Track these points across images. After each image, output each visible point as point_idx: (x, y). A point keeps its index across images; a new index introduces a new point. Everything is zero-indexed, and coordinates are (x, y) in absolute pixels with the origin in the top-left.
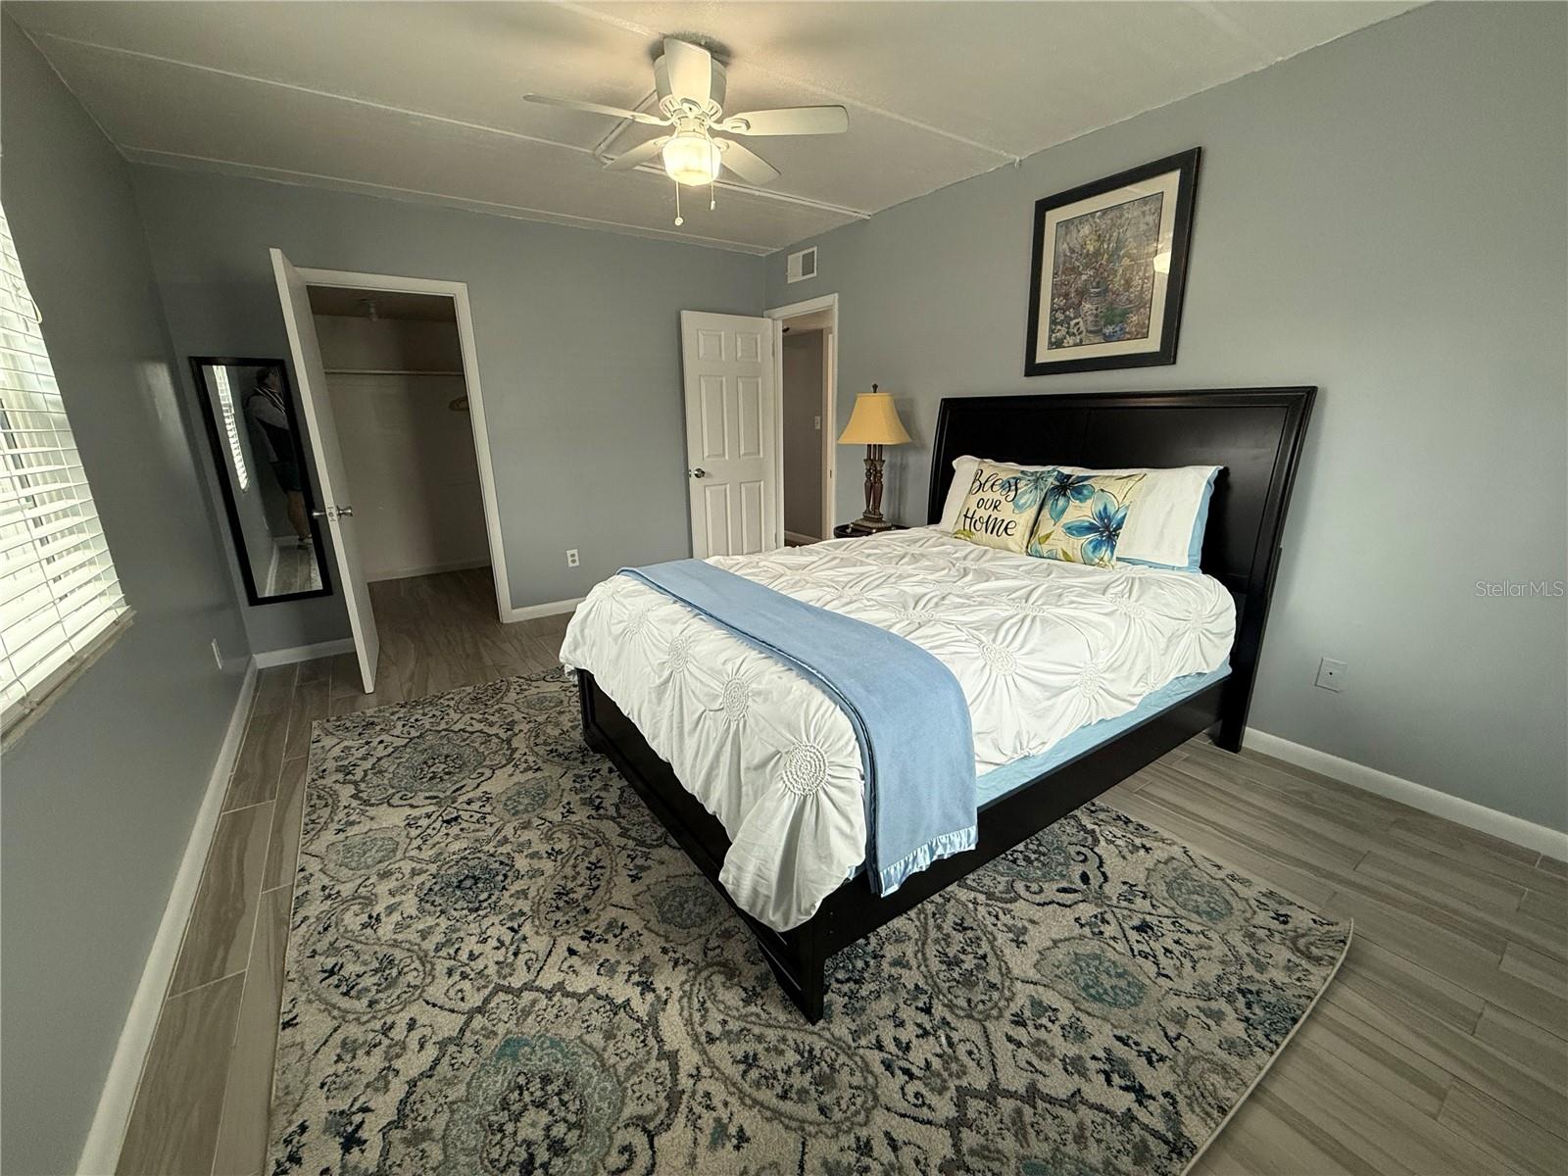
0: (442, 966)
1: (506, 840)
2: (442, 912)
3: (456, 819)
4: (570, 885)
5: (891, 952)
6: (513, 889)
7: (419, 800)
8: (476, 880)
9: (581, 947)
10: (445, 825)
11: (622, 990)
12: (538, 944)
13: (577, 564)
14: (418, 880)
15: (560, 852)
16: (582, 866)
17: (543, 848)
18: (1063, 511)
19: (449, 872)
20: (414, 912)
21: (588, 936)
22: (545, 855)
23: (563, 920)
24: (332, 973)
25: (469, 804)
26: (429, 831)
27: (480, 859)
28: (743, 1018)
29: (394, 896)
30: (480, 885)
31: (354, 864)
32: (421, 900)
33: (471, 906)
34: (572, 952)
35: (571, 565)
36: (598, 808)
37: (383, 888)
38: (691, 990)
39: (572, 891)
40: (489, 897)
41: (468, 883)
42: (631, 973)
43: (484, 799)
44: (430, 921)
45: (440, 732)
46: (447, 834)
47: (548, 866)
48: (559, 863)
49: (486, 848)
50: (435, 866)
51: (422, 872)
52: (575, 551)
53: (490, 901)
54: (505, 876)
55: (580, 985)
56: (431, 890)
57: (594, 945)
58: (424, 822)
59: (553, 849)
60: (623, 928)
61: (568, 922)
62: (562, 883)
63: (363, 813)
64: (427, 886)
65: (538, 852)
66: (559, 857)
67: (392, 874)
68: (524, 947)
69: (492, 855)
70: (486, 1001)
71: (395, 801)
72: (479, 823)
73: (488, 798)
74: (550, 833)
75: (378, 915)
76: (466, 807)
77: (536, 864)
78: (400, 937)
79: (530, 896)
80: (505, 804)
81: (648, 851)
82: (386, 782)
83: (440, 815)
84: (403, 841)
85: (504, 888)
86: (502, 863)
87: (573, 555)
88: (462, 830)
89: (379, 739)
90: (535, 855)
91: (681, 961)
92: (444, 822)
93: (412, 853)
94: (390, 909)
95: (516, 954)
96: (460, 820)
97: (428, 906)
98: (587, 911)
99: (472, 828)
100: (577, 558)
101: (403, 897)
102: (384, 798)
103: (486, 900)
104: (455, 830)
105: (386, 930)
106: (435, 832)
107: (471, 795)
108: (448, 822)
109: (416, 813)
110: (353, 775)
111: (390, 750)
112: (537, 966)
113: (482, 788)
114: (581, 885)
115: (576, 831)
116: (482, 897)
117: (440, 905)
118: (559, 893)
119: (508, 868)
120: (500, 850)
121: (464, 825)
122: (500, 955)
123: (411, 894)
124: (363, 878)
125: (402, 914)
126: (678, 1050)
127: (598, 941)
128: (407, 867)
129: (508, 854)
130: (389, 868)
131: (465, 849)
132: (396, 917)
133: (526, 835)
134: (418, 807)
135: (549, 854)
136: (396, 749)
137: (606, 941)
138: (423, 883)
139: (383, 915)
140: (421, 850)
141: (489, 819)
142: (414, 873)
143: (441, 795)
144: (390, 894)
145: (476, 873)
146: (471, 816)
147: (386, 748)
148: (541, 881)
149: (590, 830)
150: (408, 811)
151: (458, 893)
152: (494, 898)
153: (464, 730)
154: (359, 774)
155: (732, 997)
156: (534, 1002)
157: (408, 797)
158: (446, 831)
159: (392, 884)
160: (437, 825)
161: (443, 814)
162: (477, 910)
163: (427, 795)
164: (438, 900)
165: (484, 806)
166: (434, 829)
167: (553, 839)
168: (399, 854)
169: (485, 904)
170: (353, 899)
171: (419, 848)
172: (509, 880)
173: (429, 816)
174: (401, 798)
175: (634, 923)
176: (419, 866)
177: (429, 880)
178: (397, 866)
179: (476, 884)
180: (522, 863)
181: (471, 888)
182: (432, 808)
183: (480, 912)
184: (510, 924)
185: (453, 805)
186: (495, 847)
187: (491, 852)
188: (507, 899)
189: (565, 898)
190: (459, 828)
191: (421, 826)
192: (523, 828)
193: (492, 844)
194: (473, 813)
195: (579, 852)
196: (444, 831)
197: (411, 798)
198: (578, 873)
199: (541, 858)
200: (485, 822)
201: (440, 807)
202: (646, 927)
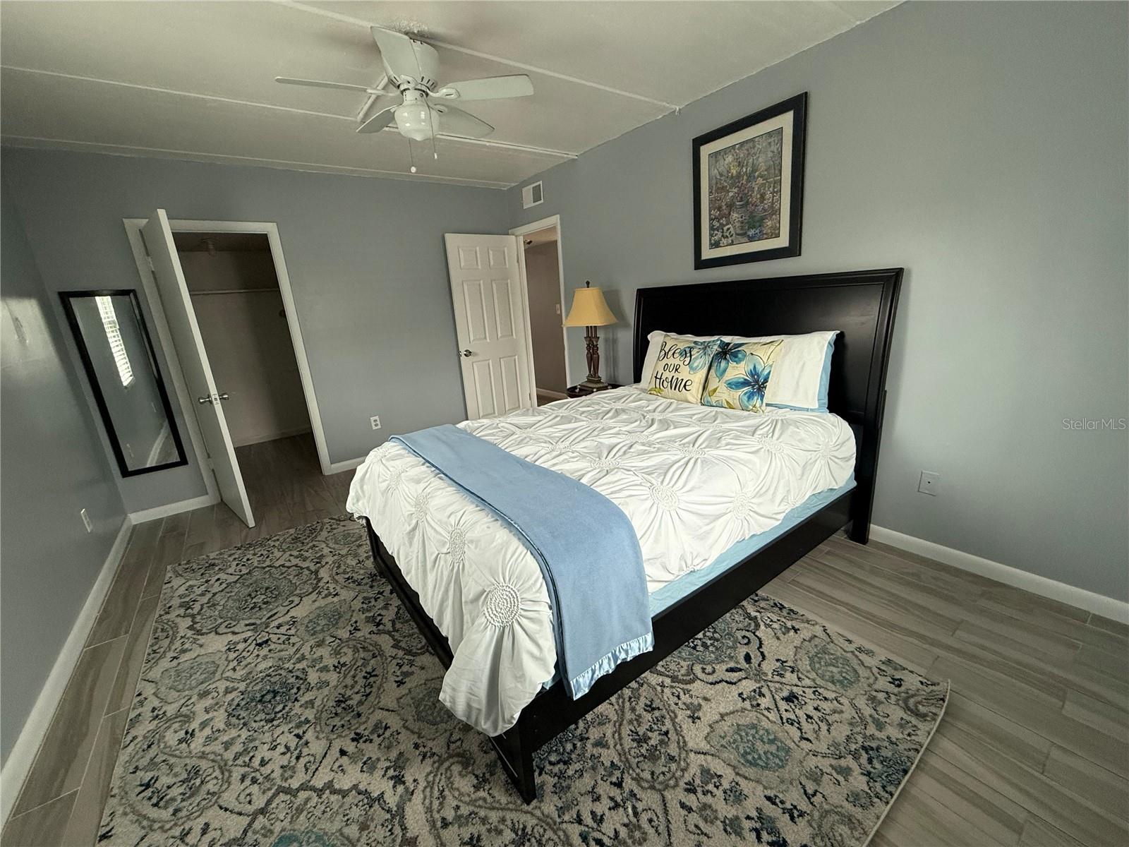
0: (237, 773)
1: (303, 658)
2: (245, 724)
3: (266, 642)
4: (349, 693)
5: (594, 734)
6: (303, 700)
7: (240, 627)
8: (275, 693)
9: (351, 748)
10: (257, 647)
11: (379, 784)
12: (317, 747)
13: (379, 427)
14: (230, 697)
15: (344, 665)
16: (360, 675)
17: (330, 661)
18: (725, 370)
19: (255, 689)
20: (222, 726)
21: (357, 738)
22: (332, 668)
23: (339, 724)
24: (148, 786)
25: (278, 628)
26: (244, 654)
27: (281, 675)
28: (472, 802)
29: (208, 713)
30: (278, 698)
31: (180, 687)
32: (229, 715)
33: (268, 717)
34: (343, 753)
35: (374, 428)
36: (378, 624)
37: (200, 707)
38: (434, 780)
39: (350, 698)
40: (284, 709)
41: (269, 697)
42: (388, 768)
43: (292, 623)
44: (234, 733)
45: (264, 568)
46: (258, 656)
47: (333, 677)
48: (342, 675)
49: (286, 666)
50: (245, 683)
51: (234, 689)
52: (377, 418)
53: (284, 711)
54: (299, 689)
55: (344, 783)
56: (238, 705)
57: (362, 745)
58: (241, 646)
59: (339, 663)
60: (386, 728)
61: (343, 726)
62: (343, 691)
63: (195, 641)
64: (235, 703)
65: (327, 666)
66: (343, 669)
67: (209, 693)
68: (305, 752)
69: (291, 671)
70: (269, 802)
71: (222, 629)
72: (284, 644)
73: (294, 622)
74: (339, 648)
75: (193, 731)
76: (276, 631)
77: (325, 676)
78: (208, 749)
79: (316, 705)
80: (307, 626)
81: (412, 658)
82: (217, 613)
83: (255, 639)
84: (222, 663)
85: (296, 700)
86: (297, 677)
87: (375, 421)
88: (270, 651)
89: (216, 578)
90: (325, 669)
91: (429, 754)
92: (257, 645)
93: (228, 674)
94: (204, 725)
95: (298, 758)
96: (269, 643)
97: (234, 720)
98: (359, 715)
99: (278, 649)
100: (378, 422)
101: (215, 713)
102: (213, 628)
103: (281, 711)
104: (264, 651)
105: (197, 744)
106: (249, 654)
107: (280, 621)
108: (260, 645)
109: (235, 638)
110: (192, 609)
111: (224, 586)
112: (314, 767)
113: (291, 614)
114: (357, 693)
115: (360, 646)
116: (277, 710)
117: (244, 718)
118: (339, 701)
119: (302, 681)
120: (298, 666)
121: (273, 646)
122: (285, 760)
123: (222, 710)
124: (187, 698)
125: (212, 728)
126: (418, 836)
127: (365, 742)
128: (222, 686)
129: (304, 669)
130: (208, 688)
131: (270, 667)
132: (207, 731)
133: (320, 652)
134: (239, 633)
135: (336, 667)
136: (229, 585)
137: (371, 741)
138: (233, 700)
139: (197, 731)
141: (293, 640)
142: (227, 691)
143: (258, 622)
144: (205, 711)
145: (276, 688)
146: (279, 639)
147: (221, 584)
148: (326, 691)
149: (371, 644)
150: (230, 637)
151: (259, 706)
152: (287, 709)
153: (283, 566)
154: (197, 607)
155: (465, 784)
156: (308, 800)
157: (232, 625)
158: (257, 653)
159: (208, 702)
160: (251, 648)
161: (258, 638)
162: (272, 720)
163: (247, 622)
164: (243, 714)
165: (290, 629)
166: (248, 651)
167: (340, 654)
168: (218, 676)
169: (279, 715)
170: (176, 718)
171: (234, 669)
172: (301, 692)
173: (245, 641)
174: (226, 627)
175: (394, 722)
176: (232, 685)
177: (238, 696)
178: (214, 686)
179: (274, 697)
180: (313, 677)
181: (270, 701)
182: (250, 634)
183: (275, 722)
184: (296, 732)
185: (266, 630)
186: (294, 664)
187: (290, 669)
188: (297, 709)
189: (343, 705)
190: (268, 649)
191: (238, 650)
192: (318, 646)
193: (292, 661)
194: (280, 636)
195: (359, 664)
196: (256, 652)
197: (234, 626)
198: (356, 682)
199: (328, 671)
200: (289, 643)
201: (256, 632)
202: (404, 726)
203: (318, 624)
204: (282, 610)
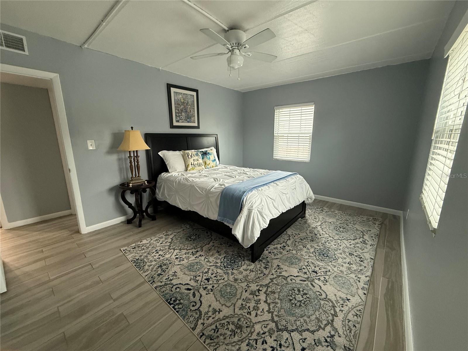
0: (341, 248)
1: (309, 256)
2: (335, 254)
3: (313, 272)
4: (309, 241)
6: (319, 248)
7: (317, 288)
8: (323, 254)
9: (318, 235)
10: (318, 272)
11: (319, 228)
12: (324, 239)
14: (334, 264)
15: (303, 246)
16: (303, 241)
17: (305, 250)
19: (327, 260)
20: (340, 258)
22: (306, 248)
25: (306, 273)
26: (323, 274)
27: (318, 257)
29: (342, 265)
30: (323, 253)
31: (348, 282)
32: (337, 260)
33: (329, 251)
34: (320, 235)
37: (344, 269)
39: (310, 240)
40: (324, 250)
41: (325, 255)
42: (316, 229)
43: (301, 270)
44: (338, 255)
47: (308, 246)
48: (306, 244)
50: (329, 264)
53: (324, 249)
54: (317, 251)
55: (324, 233)
56: (334, 260)
57: (316, 234)
58: (322, 278)
59: (304, 247)
60: (310, 232)
61: (316, 238)
63: (337, 301)
64: (334, 261)
66: (304, 245)
67: (340, 271)
68: (326, 240)
69: (315, 256)
70: (337, 240)
71: (324, 296)
72: (310, 265)
73: (300, 270)
74: (299, 250)
75: (348, 264)
76: (308, 273)
77: (310, 248)
78: (346, 256)
79: (317, 245)
80: (299, 264)
83: (316, 276)
85: (320, 249)
86: (315, 253)
88: (315, 267)
93: (332, 271)
94: (345, 263)
95: (328, 241)
96: (313, 270)
97: (337, 257)
98: (312, 237)
99: (313, 265)
101: (341, 263)
102: (327, 301)
104: (317, 269)
105: (348, 260)
106: (321, 273)
107: (302, 275)
108: (316, 273)
112: (327, 238)
113: (297, 274)
114: (308, 239)
115: (295, 246)
116: (326, 251)
118: (313, 241)
119: (315, 251)
120: (313, 256)
121: (313, 268)
122: (331, 242)
123: (338, 262)
124: (348, 275)
125: (343, 260)
128: (335, 269)
129: (312, 253)
130: (340, 272)
131: (319, 262)
132: (344, 260)
133: (304, 254)
134: (319, 286)
135: (305, 247)
137: (314, 233)
138: (334, 262)
139: (347, 263)
140: (329, 270)
141: (306, 264)
142: (335, 266)
143: (309, 283)
144: (343, 266)
145: (322, 255)
146: (309, 269)
148: (313, 245)
150: (323, 287)
151: (329, 255)
152: (323, 249)
155: (309, 221)
157: (319, 293)
158: (319, 270)
159: (341, 268)
160: (319, 274)
161: (315, 276)
162: (328, 250)
163: (312, 288)
164: (334, 257)
165: (304, 268)
166: (321, 274)
167: (301, 249)
168: (335, 274)
169: (326, 250)
171: (329, 271)
172: (318, 249)
173: (319, 279)
174: (322, 295)
175: (308, 232)
176: (333, 267)
177: (333, 262)
178: (338, 271)
179: (324, 254)
180: (312, 250)
182: (317, 281)
183: (328, 249)
184: (325, 244)
185: (310, 276)
186: (313, 257)
187: (315, 257)
188: (322, 247)
189: (313, 240)
190: (315, 269)
191: (324, 277)
192: (303, 255)
193: (313, 258)
194: (308, 269)
195: (301, 243)
196: (320, 271)
197: (318, 292)
198: (306, 241)
199: (308, 248)
200: (308, 264)
201: (314, 279)
202: (307, 230)
203: (295, 261)
204: (298, 280)
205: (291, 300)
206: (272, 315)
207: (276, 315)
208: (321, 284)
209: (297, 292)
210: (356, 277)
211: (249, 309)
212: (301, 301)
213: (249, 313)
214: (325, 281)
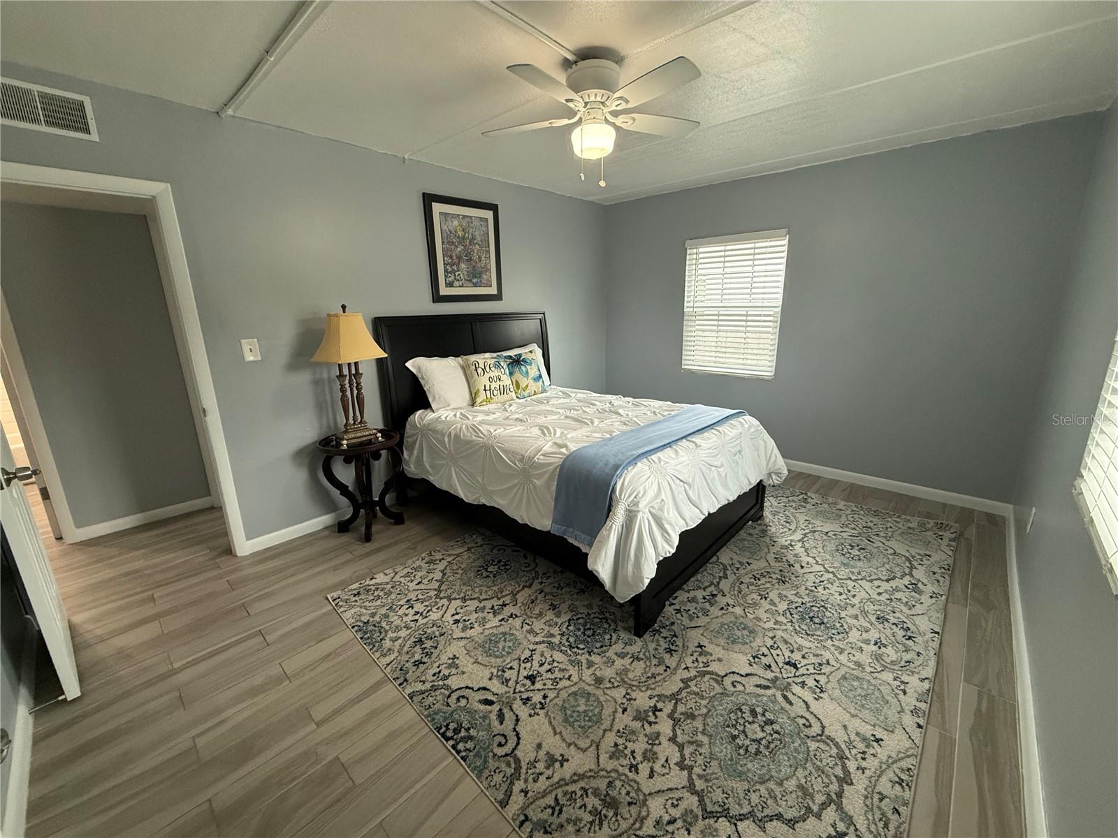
0: (856, 601)
1: (776, 622)
2: (840, 619)
3: (788, 663)
4: (775, 581)
6: (800, 600)
7: (799, 708)
8: (811, 618)
9: (797, 566)
10: (799, 666)
11: (798, 548)
12: (811, 578)
14: (840, 644)
15: (760, 595)
16: (759, 583)
17: (765, 605)
19: (821, 634)
20: (854, 630)
22: (768, 599)
23: (793, 576)
25: (770, 666)
26: (812, 671)
27: (799, 626)
29: (861, 647)
30: (812, 615)
31: (877, 693)
32: (847, 633)
33: (824, 610)
34: (802, 567)
37: (864, 658)
39: (777, 579)
40: (813, 606)
41: (817, 620)
42: (791, 550)
43: (756, 660)
44: (850, 621)
46: (803, 657)
47: (773, 595)
48: (768, 591)
49: (791, 628)
50: (826, 644)
51: (838, 648)
53: (814, 604)
54: (796, 608)
55: (811, 560)
56: (839, 633)
57: (792, 562)
58: (810, 682)
59: (762, 598)
60: (776, 558)
61: (792, 574)
62: (777, 585)
63: (850, 744)
64: (840, 637)
65: (769, 604)
66: (763, 593)
67: (856, 662)
68: (817, 581)
69: (791, 622)
70: (846, 579)
71: (816, 729)
72: (778, 647)
73: (754, 658)
74: (751, 606)
75: (875, 645)
76: (773, 665)
77: (777, 600)
78: (869, 625)
79: (796, 592)
80: (751, 642)
83: (795, 677)
84: (834, 679)
85: (802, 604)
86: (791, 614)
88: (792, 652)
90: (772, 603)
92: (797, 669)
93: (834, 663)
94: (867, 642)
95: (823, 581)
96: (787, 660)
97: (846, 627)
98: (781, 571)
99: (786, 646)
101: (857, 642)
102: (823, 741)
103: (816, 607)
104: (796, 657)
105: (873, 635)
106: (808, 667)
107: (761, 672)
108: (795, 666)
112: (819, 573)
113: (748, 670)
114: (771, 577)
115: (740, 596)
116: (817, 609)
117: (839, 622)
118: (783, 582)
119: (791, 610)
120: (785, 621)
121: (787, 654)
122: (829, 586)
123: (850, 640)
124: (875, 675)
125: (861, 635)
128: (843, 658)
129: (783, 615)
130: (854, 667)
131: (802, 638)
132: (865, 635)
133: (764, 616)
134: (804, 701)
135: (766, 598)
137: (787, 560)
138: (840, 640)
139: (873, 642)
140: (828, 661)
141: (770, 643)
142: (842, 651)
143: (779, 694)
144: (862, 650)
145: (808, 621)
146: (778, 655)
148: (784, 593)
150: (814, 706)
151: (825, 620)
152: (811, 604)
155: (773, 529)
157: (804, 721)
158: (802, 660)
159: (858, 657)
160: (802, 671)
161: (793, 675)
162: (824, 606)
163: (788, 707)
164: (838, 625)
165: (763, 654)
166: (808, 670)
167: (755, 602)
168: (843, 671)
169: (818, 606)
171: (828, 663)
172: (797, 605)
173: (803, 684)
174: (810, 726)
175: (771, 557)
176: (836, 652)
177: (836, 639)
178: (849, 664)
179: (813, 617)
180: (783, 606)
181: (818, 617)
182: (797, 689)
183: (823, 604)
184: (816, 590)
185: (780, 676)
186: (786, 625)
187: (790, 624)
188: (807, 599)
189: (783, 579)
190: (792, 656)
191: (815, 680)
192: (760, 619)
193: (785, 627)
194: (775, 655)
195: (753, 587)
196: (804, 662)
197: (802, 717)
198: (766, 582)
199: (771, 600)
200: (775, 643)
201: (789, 684)
202: (769, 552)
203: (743, 635)
204: (750, 684)
205: (734, 737)
206: (690, 774)
207: (699, 776)
208: (809, 697)
209: (747, 716)
210: (895, 679)
211: (634, 758)
212: (759, 741)
213: (634, 768)
214: (818, 690)
